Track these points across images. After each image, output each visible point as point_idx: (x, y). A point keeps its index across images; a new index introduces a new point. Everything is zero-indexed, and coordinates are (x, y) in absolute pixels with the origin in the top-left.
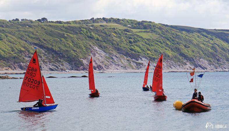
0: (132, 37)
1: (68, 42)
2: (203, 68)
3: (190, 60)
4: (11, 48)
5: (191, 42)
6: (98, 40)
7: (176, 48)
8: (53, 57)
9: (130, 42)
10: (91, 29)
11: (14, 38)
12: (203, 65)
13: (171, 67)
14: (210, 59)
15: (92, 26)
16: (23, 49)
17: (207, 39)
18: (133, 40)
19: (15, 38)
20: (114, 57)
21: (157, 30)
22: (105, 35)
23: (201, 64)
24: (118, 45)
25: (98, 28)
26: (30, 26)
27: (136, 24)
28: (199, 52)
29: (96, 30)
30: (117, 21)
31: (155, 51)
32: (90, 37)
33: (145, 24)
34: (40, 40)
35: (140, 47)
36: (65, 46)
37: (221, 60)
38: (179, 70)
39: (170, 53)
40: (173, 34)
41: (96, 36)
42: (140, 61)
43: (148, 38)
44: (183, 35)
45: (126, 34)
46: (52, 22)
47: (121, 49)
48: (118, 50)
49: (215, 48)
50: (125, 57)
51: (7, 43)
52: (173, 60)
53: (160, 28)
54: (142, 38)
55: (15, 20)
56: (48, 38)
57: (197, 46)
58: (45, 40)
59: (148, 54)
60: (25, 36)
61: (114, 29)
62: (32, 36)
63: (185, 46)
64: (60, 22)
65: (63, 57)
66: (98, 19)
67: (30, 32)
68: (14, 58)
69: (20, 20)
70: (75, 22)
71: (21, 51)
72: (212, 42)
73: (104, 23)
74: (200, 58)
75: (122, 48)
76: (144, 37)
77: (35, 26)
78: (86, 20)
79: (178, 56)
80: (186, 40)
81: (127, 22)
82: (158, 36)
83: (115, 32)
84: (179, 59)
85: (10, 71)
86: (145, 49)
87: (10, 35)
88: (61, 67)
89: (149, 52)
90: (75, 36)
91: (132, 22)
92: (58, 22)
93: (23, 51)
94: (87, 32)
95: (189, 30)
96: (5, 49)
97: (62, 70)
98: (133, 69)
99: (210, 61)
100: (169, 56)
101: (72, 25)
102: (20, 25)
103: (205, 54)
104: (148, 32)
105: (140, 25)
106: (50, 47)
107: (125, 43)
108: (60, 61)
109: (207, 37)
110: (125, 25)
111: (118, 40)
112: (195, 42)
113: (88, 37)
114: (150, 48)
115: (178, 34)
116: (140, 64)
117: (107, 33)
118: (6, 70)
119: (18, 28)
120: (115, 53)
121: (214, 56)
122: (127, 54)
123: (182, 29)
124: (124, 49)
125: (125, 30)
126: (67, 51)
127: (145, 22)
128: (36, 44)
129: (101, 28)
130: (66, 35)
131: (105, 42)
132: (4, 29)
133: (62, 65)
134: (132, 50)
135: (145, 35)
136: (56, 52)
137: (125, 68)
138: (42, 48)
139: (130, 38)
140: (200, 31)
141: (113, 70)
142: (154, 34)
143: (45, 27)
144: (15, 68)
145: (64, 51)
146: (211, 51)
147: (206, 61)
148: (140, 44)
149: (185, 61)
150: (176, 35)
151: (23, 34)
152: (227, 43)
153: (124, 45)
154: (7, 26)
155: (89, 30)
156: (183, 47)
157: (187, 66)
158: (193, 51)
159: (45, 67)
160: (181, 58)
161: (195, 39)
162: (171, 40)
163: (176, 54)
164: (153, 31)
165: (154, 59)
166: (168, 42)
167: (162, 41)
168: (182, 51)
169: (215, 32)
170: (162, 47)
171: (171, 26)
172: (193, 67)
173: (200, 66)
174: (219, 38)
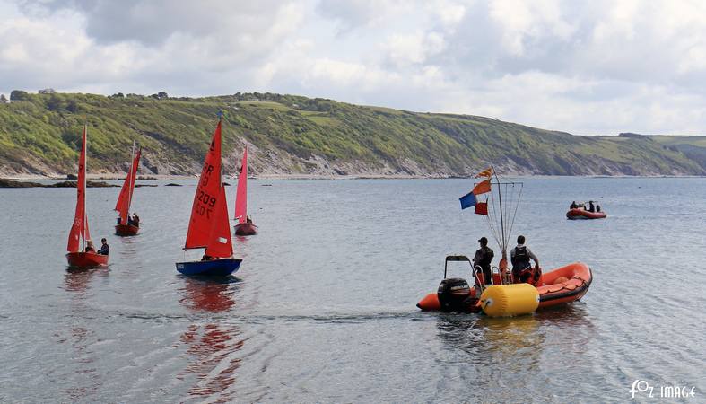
0: (299, 122)
1: (200, 131)
2: (409, 173)
3: (390, 160)
4: (111, 138)
5: (391, 132)
6: (246, 127)
7: (369, 141)
8: (176, 153)
9: (297, 131)
10: (236, 110)
11: (115, 124)
12: (410, 168)
13: (359, 170)
14: (421, 159)
15: (237, 105)
16: (129, 141)
17: (416, 128)
18: (300, 128)
19: (115, 122)
20: (271, 155)
21: (339, 112)
22: (256, 119)
23: (406, 166)
24: (277, 135)
25: (247, 109)
26: (141, 106)
27: (306, 103)
28: (403, 148)
29: (243, 112)
30: (277, 98)
31: (335, 145)
32: (235, 123)
33: (320, 103)
34: (155, 127)
35: (312, 140)
36: (195, 136)
37: (437, 161)
38: (373, 176)
39: (359, 149)
40: (364, 119)
41: (242, 121)
42: (311, 161)
43: (325, 124)
44: (378, 121)
45: (291, 118)
46: (175, 99)
47: (282, 143)
48: (278, 143)
49: (429, 143)
50: (289, 155)
51: (105, 131)
52: (364, 160)
53: (344, 110)
54: (315, 124)
55: (117, 96)
56: (168, 123)
57: (401, 138)
58: (163, 127)
59: (324, 150)
60: (133, 121)
61: (272, 110)
62: (143, 120)
63: (382, 139)
64: (187, 99)
65: (191, 153)
66: (246, 94)
67: (140, 114)
68: (115, 154)
69: (125, 96)
70: (211, 99)
71: (126, 144)
72: (423, 132)
73: (257, 102)
74: (405, 157)
75: (284, 140)
76: (318, 124)
77: (148, 105)
78: (227, 97)
79: (372, 154)
80: (383, 130)
81: (293, 99)
82: (341, 122)
83: (274, 116)
84: (373, 159)
85: (109, 175)
86: (320, 142)
87: (109, 119)
88: (189, 169)
89: (326, 147)
90: (210, 121)
91: (300, 99)
92: (183, 99)
93: (129, 144)
94: (229, 116)
95: (387, 114)
96: (101, 141)
97: (189, 173)
98: (301, 173)
99: (420, 162)
100: (356, 153)
101: (207, 104)
102: (125, 103)
103: (413, 151)
104: (325, 116)
105: (313, 105)
106: (171, 137)
107: (289, 132)
108: (186, 160)
109: (416, 125)
110: (289, 105)
111: (278, 127)
112: (398, 132)
113: (232, 122)
114: (327, 141)
115: (371, 119)
116: (312, 165)
117: (261, 116)
118: (103, 172)
119: (121, 108)
120: (272, 147)
121: (426, 155)
122: (291, 150)
123: (379, 112)
124: (287, 142)
125: (290, 113)
126: (197, 144)
127: (320, 100)
128: (149, 134)
129: (252, 109)
130: (196, 120)
131: (257, 130)
132: (101, 109)
133: (190, 166)
134: (299, 143)
135: (320, 121)
136: (180, 147)
137: (288, 171)
138: (158, 139)
139: (297, 125)
140: (405, 114)
141: (269, 176)
142: (335, 118)
143: (164, 107)
144: (116, 170)
145: (192, 144)
146: (422, 145)
147: (415, 163)
148: (312, 134)
149: (382, 162)
150: (369, 121)
151: (130, 117)
152: (446, 135)
153: (288, 136)
154: (105, 105)
155: (232, 111)
156: (379, 140)
157: (385, 170)
158: (394, 147)
159: (163, 168)
160: (375, 157)
161: (398, 127)
162: (360, 128)
163: (368, 150)
164: (332, 115)
165: (334, 158)
166: (355, 132)
167: (346, 131)
168: (377, 146)
169: (427, 116)
170: (347, 139)
171: (361, 107)
172: (393, 171)
173: (406, 171)
174: (435, 126)
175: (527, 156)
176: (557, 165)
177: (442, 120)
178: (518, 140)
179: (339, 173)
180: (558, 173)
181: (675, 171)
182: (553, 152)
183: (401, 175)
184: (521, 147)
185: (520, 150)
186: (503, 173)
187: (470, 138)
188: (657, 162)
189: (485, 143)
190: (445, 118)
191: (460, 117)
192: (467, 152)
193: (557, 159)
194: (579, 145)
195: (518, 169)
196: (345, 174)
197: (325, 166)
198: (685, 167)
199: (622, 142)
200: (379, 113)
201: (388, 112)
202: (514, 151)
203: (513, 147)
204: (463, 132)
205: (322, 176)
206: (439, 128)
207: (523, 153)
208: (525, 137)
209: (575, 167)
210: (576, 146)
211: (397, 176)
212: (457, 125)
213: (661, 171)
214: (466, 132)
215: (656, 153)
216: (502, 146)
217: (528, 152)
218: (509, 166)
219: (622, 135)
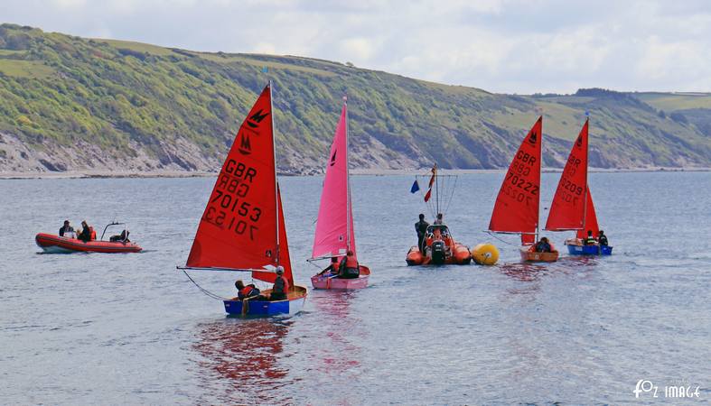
2: (184, 166)
3: (148, 143)
5: (149, 88)
7: (107, 106)
12: (186, 158)
13: (89, 163)
14: (207, 139)
17: (197, 82)
21: (48, 51)
23: (179, 153)
28: (172, 120)
31: (42, 115)
33: (11, 33)
38: (115, 173)
39: (87, 122)
40: (97, 65)
43: (22, 75)
44: (125, 69)
49: (222, 108)
52: (98, 143)
53: (57, 48)
54: (1, 74)
57: (169, 100)
59: (20, 123)
63: (133, 101)
72: (210, 89)
74: (177, 137)
76: (8, 73)
79: (113, 130)
80: (134, 84)
82: (52, 70)
84: (115, 139)
86: (12, 109)
89: (23, 118)
95: (142, 55)
99: (206, 145)
100: (83, 131)
103: (192, 125)
104: (22, 58)
109: (197, 75)
112: (162, 89)
114: (26, 107)
115: (111, 63)
121: (217, 130)
123: (124, 50)
127: (11, 27)
135: (12, 68)
140: (176, 55)
142: (39, 63)
146: (208, 115)
147: (194, 147)
149: (132, 145)
150: (107, 67)
156: (127, 104)
157: (139, 161)
158: (156, 118)
160: (119, 136)
161: (163, 80)
162: (90, 83)
163: (105, 124)
164: (36, 56)
165: (39, 138)
166: (81, 89)
167: (63, 86)
168: (123, 115)
169: (218, 60)
170: (64, 103)
171: (91, 42)
172: (155, 162)
173: (178, 161)
174: (232, 77)
175: (407, 133)
176: (461, 149)
177: (247, 66)
178: (388, 104)
179: (51, 167)
180: (464, 165)
181: (681, 160)
182: (454, 126)
183: (169, 169)
184: (395, 116)
185: (393, 121)
186: (362, 164)
187: (300, 102)
188: (647, 143)
189: (328, 109)
190: (253, 62)
191: (280, 59)
192: (294, 126)
193: (463, 138)
194: (504, 112)
195: (389, 157)
196: (62, 168)
197: (23, 155)
198: (700, 152)
199: (583, 106)
200: (125, 53)
201: (143, 51)
202: (382, 124)
203: (379, 117)
204: (285, 88)
205: (17, 174)
206: (240, 81)
207: (398, 127)
208: (403, 99)
209: (497, 153)
210: (498, 113)
211: (161, 172)
212: (276, 77)
213: (655, 158)
214: (292, 88)
215: (646, 126)
216: (360, 113)
217: (409, 125)
218: (373, 152)
219: (582, 92)
